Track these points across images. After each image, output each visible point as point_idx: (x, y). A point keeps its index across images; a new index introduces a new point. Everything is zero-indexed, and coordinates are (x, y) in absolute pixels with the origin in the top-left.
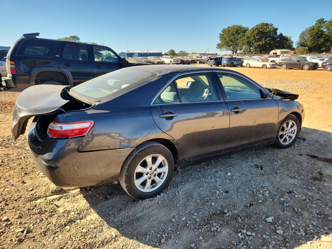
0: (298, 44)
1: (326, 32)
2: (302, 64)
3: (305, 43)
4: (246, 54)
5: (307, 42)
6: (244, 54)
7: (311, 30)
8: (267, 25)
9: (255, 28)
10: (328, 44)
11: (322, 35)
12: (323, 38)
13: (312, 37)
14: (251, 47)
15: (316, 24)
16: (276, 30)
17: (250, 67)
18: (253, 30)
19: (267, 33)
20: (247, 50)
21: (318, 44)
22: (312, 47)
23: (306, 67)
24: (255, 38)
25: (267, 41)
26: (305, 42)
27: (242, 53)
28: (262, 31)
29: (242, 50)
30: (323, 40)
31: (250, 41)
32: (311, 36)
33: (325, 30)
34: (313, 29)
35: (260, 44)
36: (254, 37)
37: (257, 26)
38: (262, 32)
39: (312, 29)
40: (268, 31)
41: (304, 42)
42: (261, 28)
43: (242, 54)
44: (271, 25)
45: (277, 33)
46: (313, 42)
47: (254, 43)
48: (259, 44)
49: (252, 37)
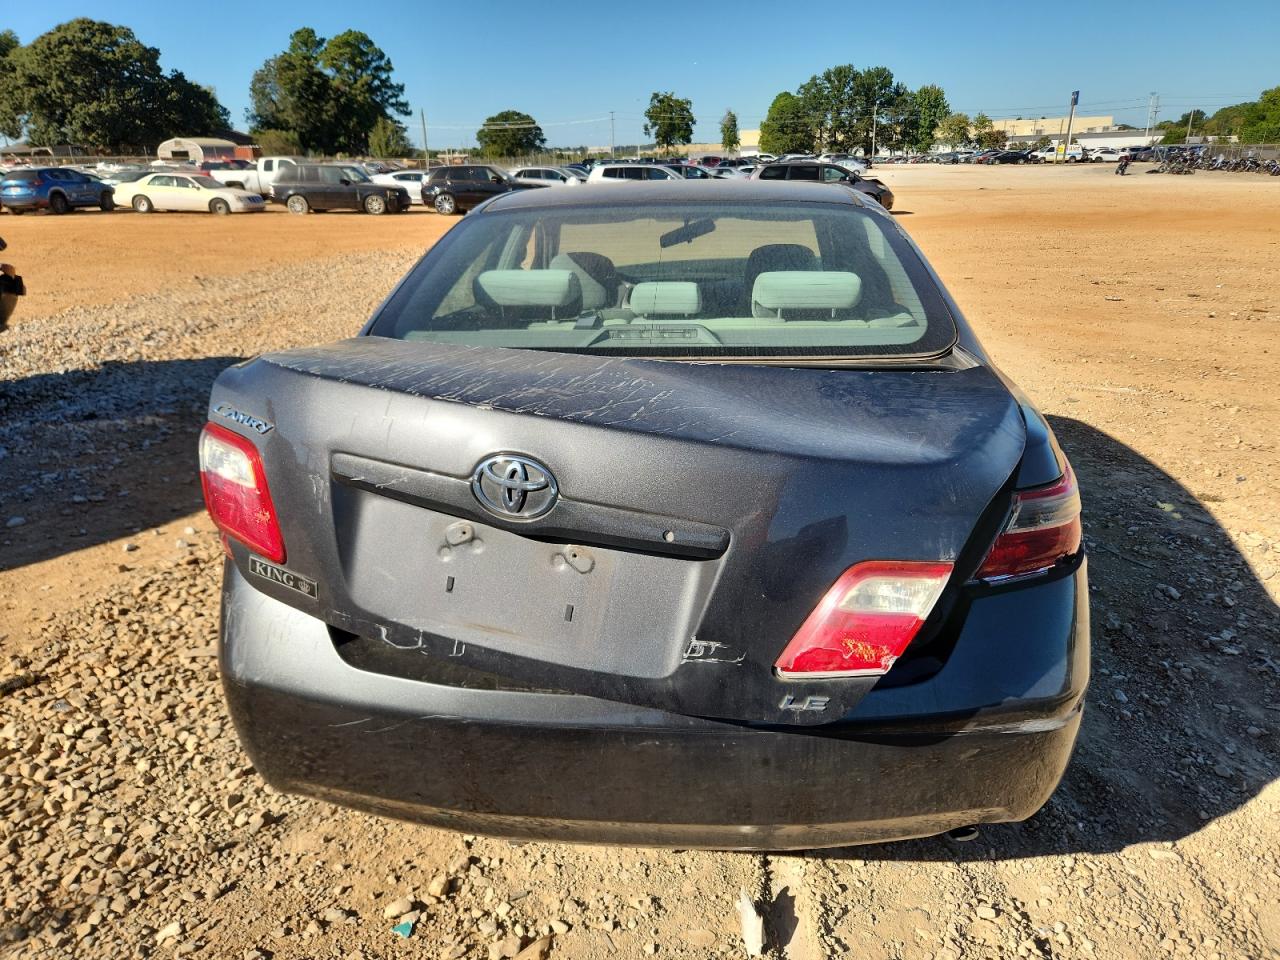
0: (254, 117)
1: (333, 79)
2: (361, 195)
3: (279, 115)
4: (46, 153)
5: (283, 111)
6: (38, 153)
7: (284, 69)
8: (106, 29)
9: (55, 39)
10: (352, 124)
11: (326, 91)
12: (332, 102)
13: (297, 94)
14: (61, 123)
15: (294, 47)
16: (152, 55)
17: (151, 210)
18: (49, 47)
19: (115, 63)
20: (45, 136)
21: (322, 122)
22: (308, 132)
23: (376, 204)
24: (69, 84)
25: (131, 100)
26: (278, 111)
27: (26, 149)
28: (91, 54)
29: (23, 139)
30: (332, 107)
31: (49, 96)
32: (292, 93)
33: (329, 72)
34: (291, 66)
35: (102, 109)
36: (60, 76)
37: (59, 29)
38: (95, 60)
39: (286, 65)
40: (118, 56)
41: (272, 114)
42: (86, 41)
43: (28, 154)
44: (128, 34)
45: (159, 69)
46: (304, 114)
47: (73, 106)
48: (99, 113)
49: (55, 78)
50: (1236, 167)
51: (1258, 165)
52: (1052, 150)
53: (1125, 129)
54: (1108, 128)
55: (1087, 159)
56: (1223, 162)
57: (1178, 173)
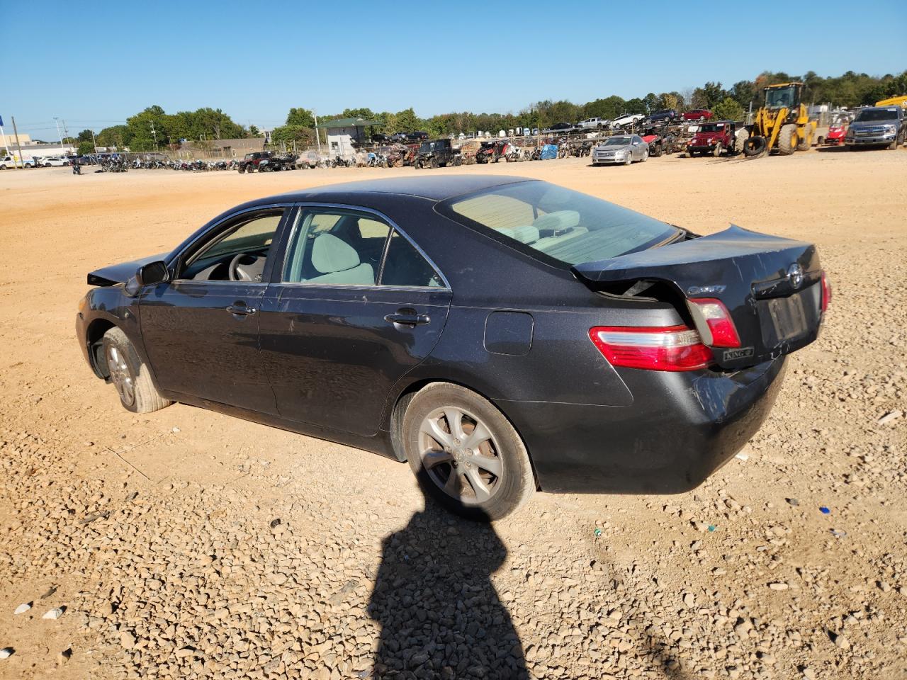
50: (151, 166)
51: (163, 165)
52: (8, 159)
53: (41, 144)
54: (28, 143)
55: (40, 165)
56: (141, 164)
57: (117, 171)
